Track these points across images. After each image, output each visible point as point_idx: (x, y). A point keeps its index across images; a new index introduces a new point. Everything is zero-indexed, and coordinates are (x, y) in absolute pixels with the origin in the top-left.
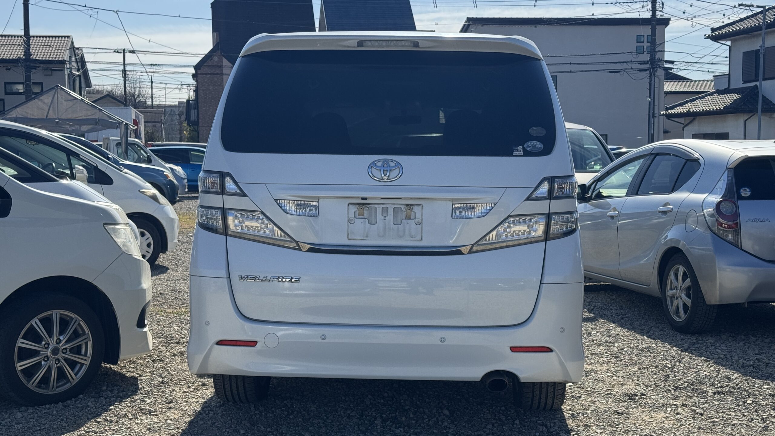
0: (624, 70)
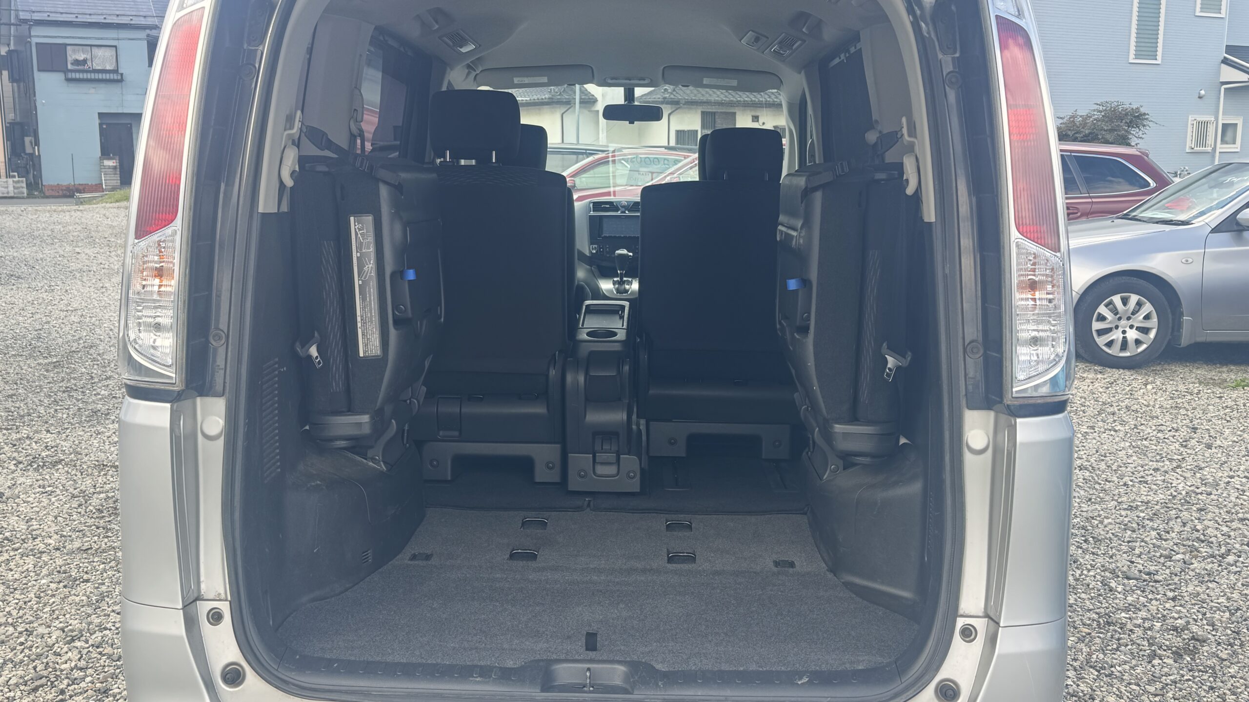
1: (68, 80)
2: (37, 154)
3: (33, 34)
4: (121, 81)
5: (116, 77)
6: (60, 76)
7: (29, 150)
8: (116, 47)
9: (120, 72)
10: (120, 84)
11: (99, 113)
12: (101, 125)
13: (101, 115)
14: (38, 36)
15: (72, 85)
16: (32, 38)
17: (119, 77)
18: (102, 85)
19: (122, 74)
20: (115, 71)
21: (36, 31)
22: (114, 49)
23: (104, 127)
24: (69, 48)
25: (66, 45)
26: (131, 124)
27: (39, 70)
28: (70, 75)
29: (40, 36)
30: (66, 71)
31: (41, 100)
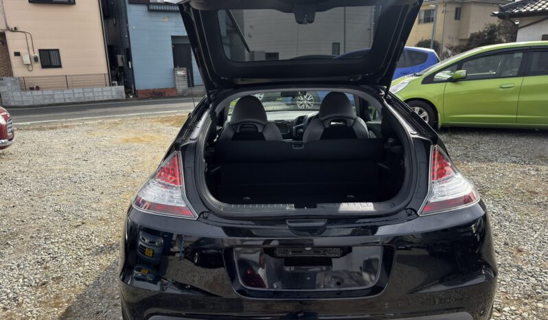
1: (150, 11)
2: (130, 67)
6: (145, 7)
7: (120, 64)
11: (172, 37)
12: (172, 45)
13: (173, 37)
15: (153, 14)
18: (173, 15)
23: (174, 46)
27: (130, 3)
28: (152, 7)
30: (148, 4)
31: (132, 26)
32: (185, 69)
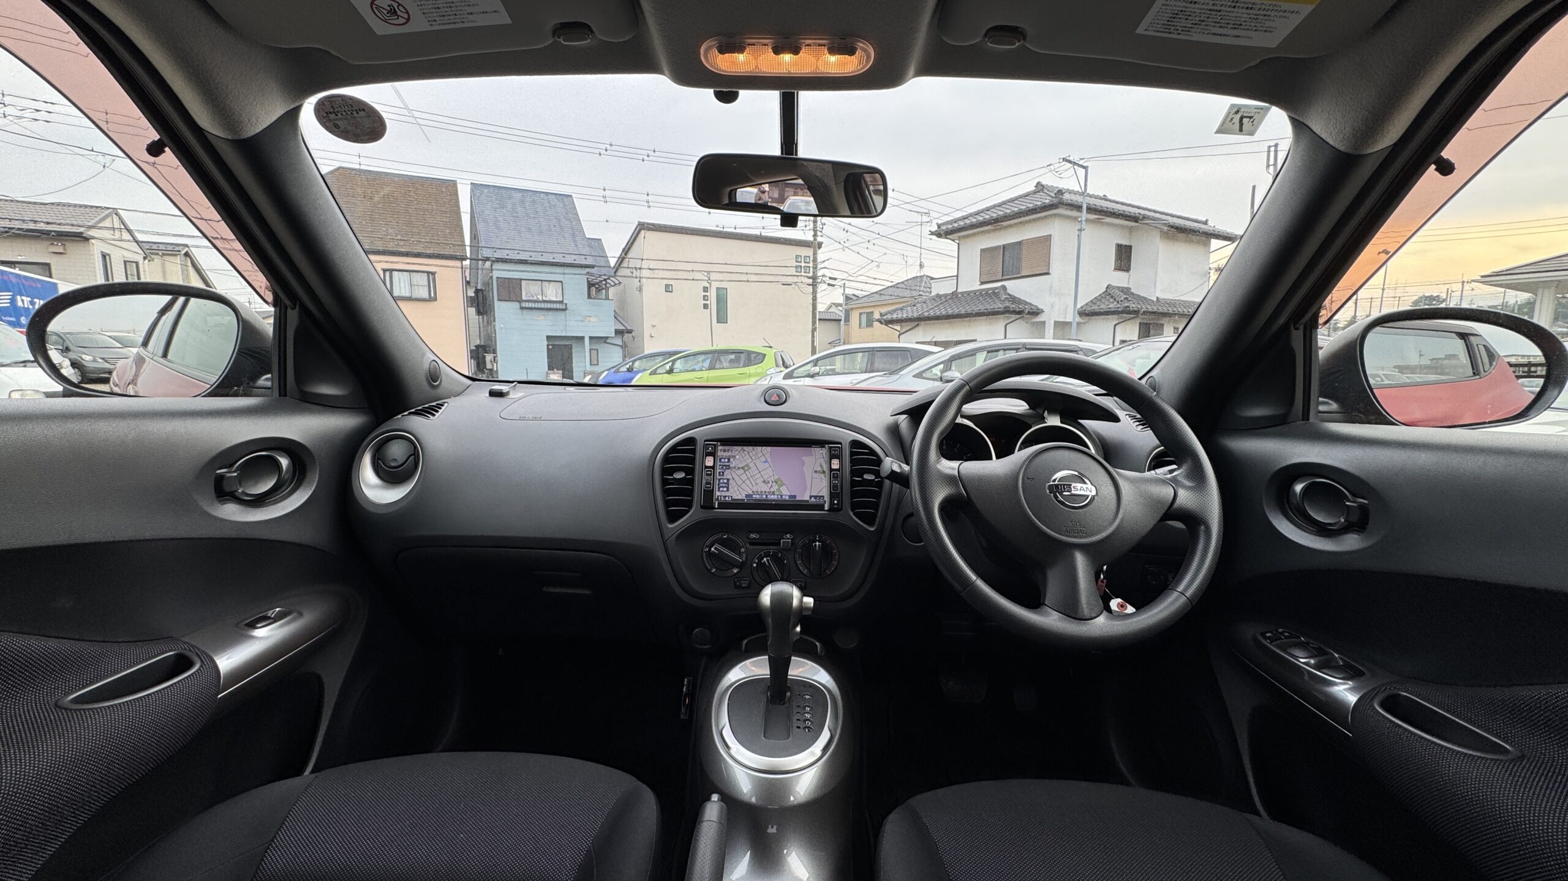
0: (795, 283)
1: (522, 308)
2: (495, 369)
3: (493, 267)
4: (564, 310)
5: (561, 307)
6: (516, 305)
7: (489, 366)
8: (561, 282)
9: (565, 302)
10: (562, 314)
12: (548, 345)
13: (548, 337)
14: (498, 270)
15: (525, 312)
16: (494, 272)
17: (564, 307)
18: (551, 313)
19: (566, 304)
20: (562, 302)
21: (496, 266)
22: (560, 284)
23: (550, 347)
24: (523, 283)
25: (521, 279)
26: (571, 345)
27: (499, 300)
28: (524, 305)
29: (501, 272)
30: (520, 301)
31: (499, 325)
32: (561, 372)
